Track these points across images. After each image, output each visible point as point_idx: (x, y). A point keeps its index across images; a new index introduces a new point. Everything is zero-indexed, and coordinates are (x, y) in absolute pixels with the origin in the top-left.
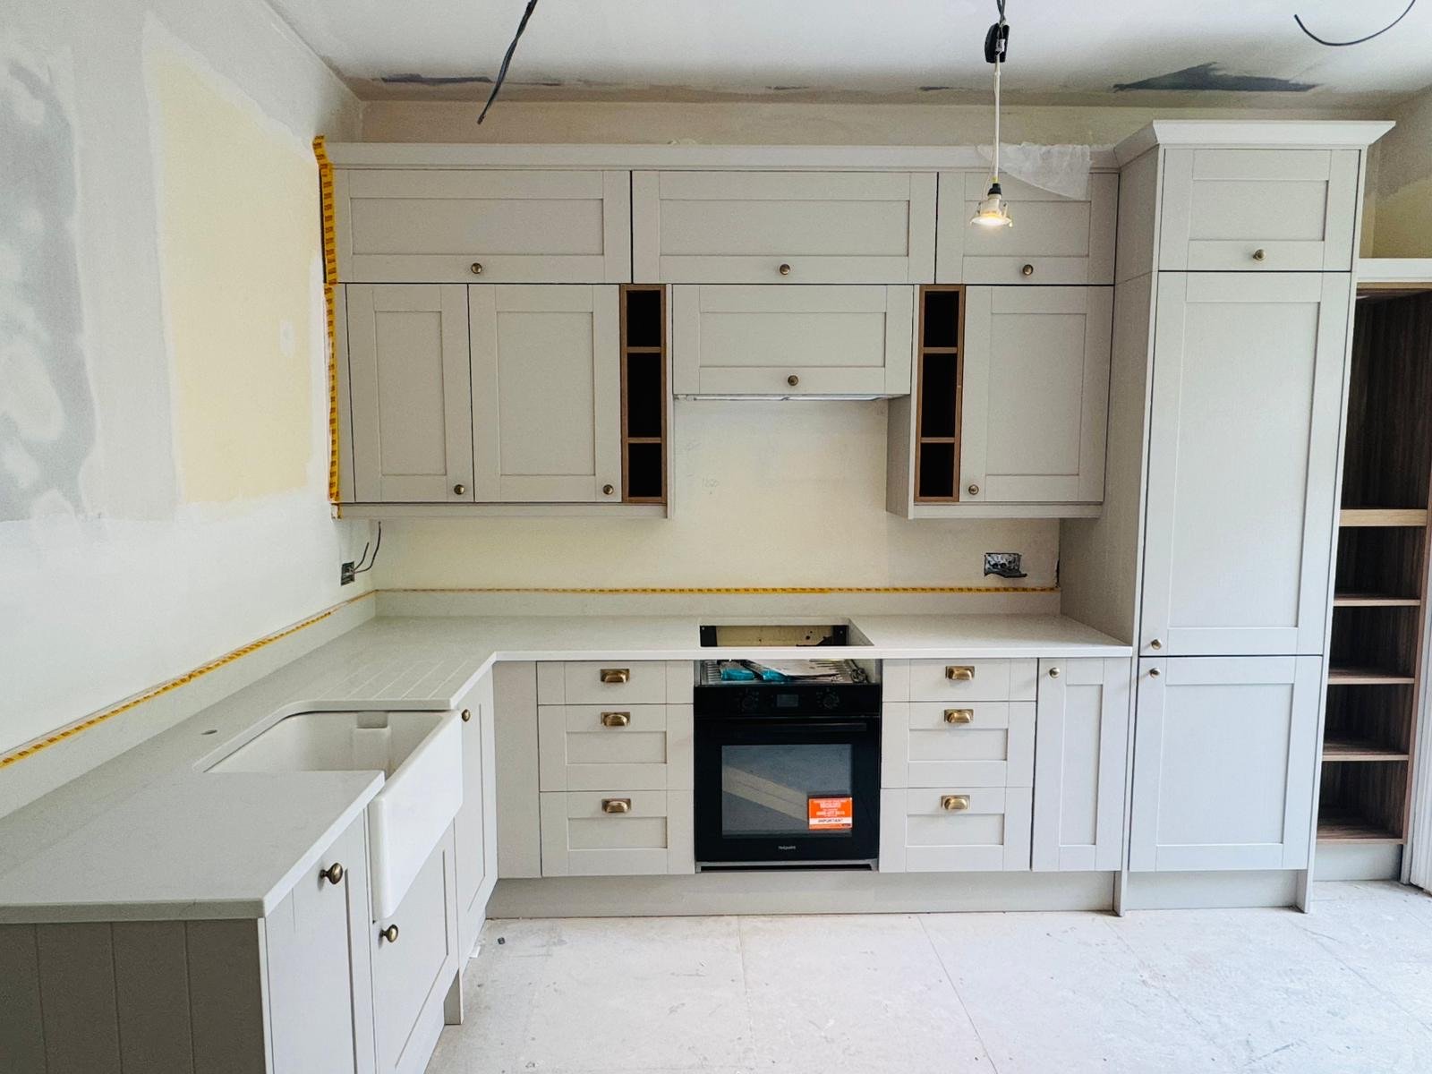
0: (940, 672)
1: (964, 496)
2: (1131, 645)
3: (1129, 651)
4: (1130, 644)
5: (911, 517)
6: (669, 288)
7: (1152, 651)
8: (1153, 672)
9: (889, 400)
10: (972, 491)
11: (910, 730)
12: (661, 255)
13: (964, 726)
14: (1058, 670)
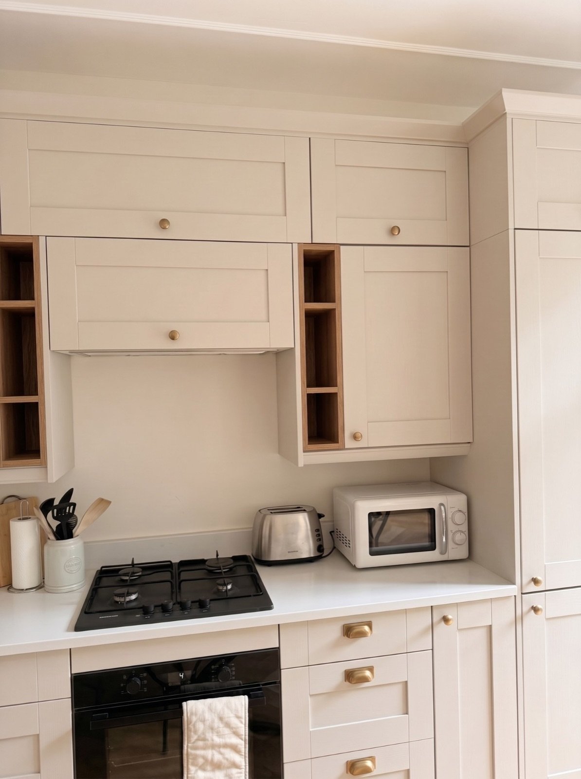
0: (336, 631)
1: (349, 443)
2: (514, 584)
3: (511, 590)
4: (513, 582)
5: (301, 464)
6: (42, 240)
7: (533, 587)
8: (535, 609)
9: (276, 353)
10: (355, 437)
11: (311, 696)
12: (31, 206)
13: (366, 684)
14: (450, 617)
